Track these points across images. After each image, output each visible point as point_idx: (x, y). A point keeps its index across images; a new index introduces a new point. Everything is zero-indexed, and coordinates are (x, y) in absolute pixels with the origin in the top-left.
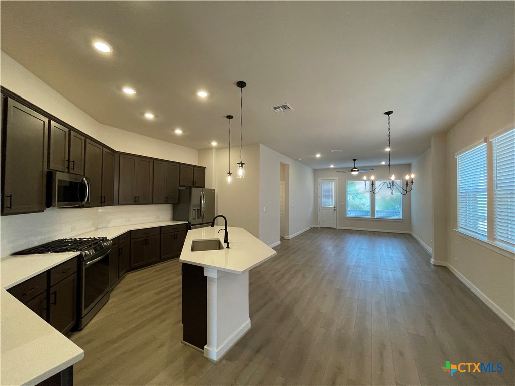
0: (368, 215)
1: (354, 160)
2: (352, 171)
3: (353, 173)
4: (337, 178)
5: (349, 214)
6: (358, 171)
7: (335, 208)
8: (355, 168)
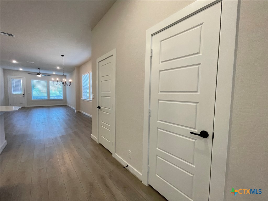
0: (46, 98)
1: (39, 69)
2: (38, 74)
3: (38, 76)
4: (25, 77)
5: (33, 99)
6: (41, 75)
7: (24, 95)
8: (39, 73)
